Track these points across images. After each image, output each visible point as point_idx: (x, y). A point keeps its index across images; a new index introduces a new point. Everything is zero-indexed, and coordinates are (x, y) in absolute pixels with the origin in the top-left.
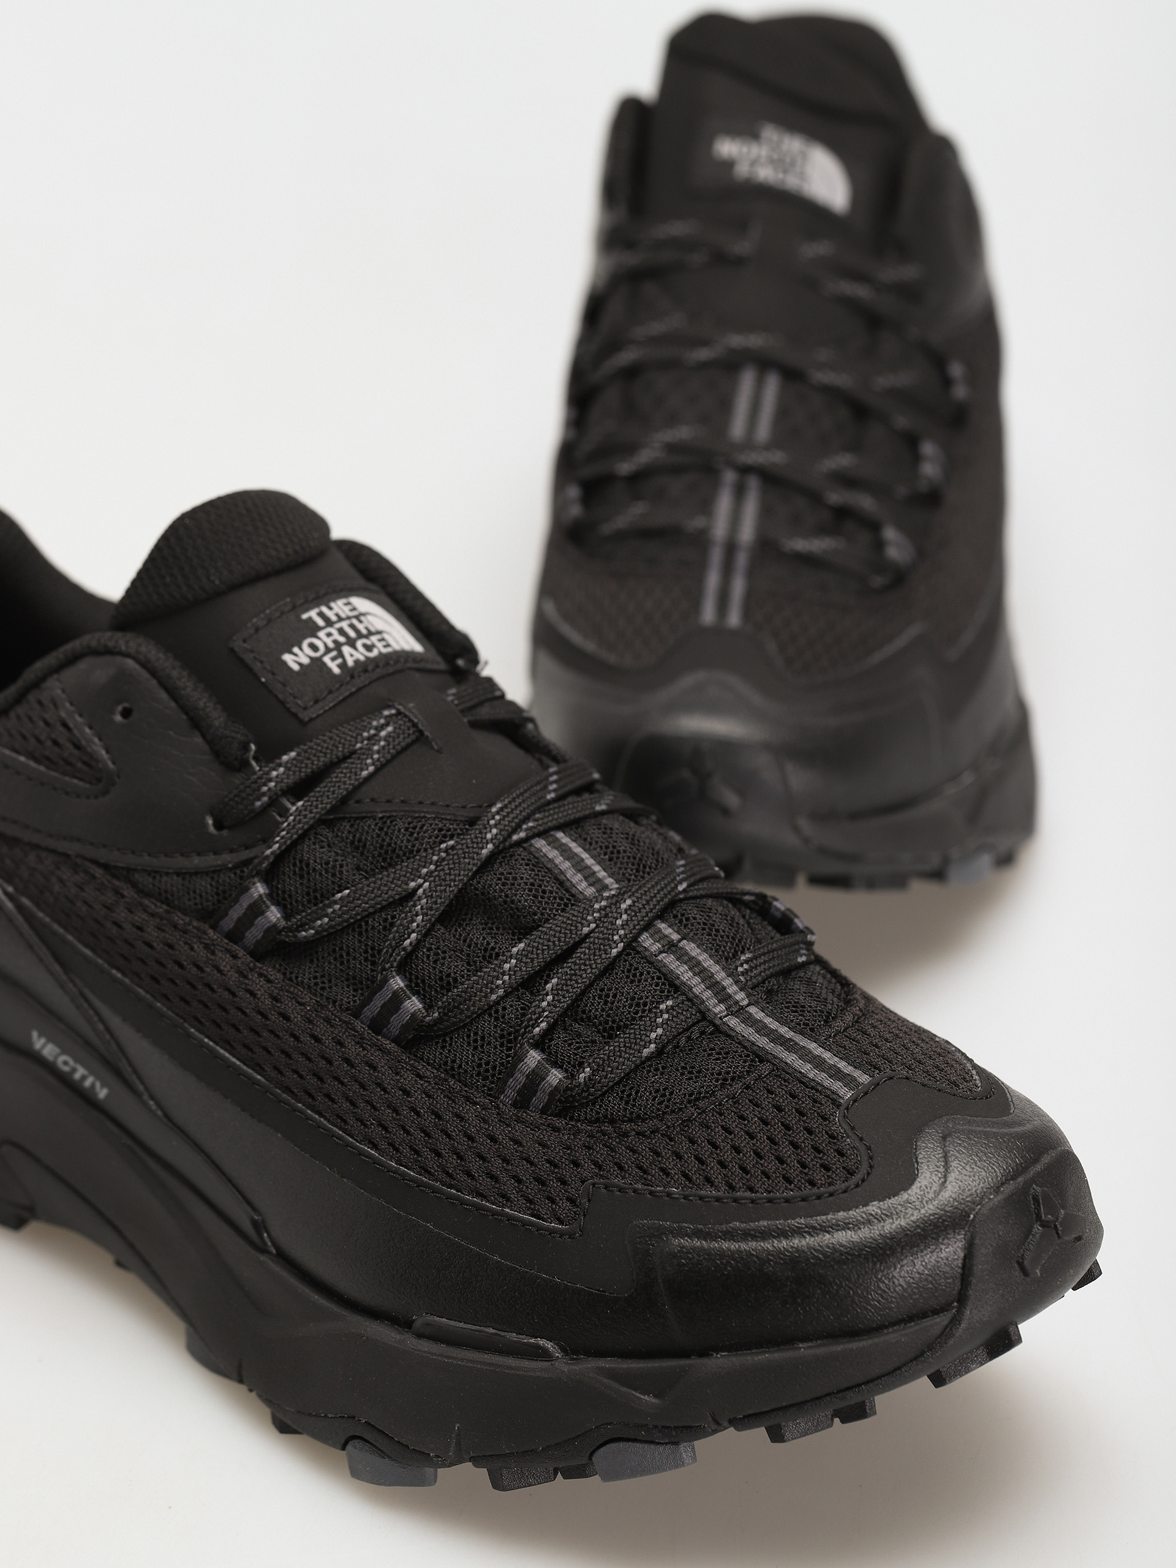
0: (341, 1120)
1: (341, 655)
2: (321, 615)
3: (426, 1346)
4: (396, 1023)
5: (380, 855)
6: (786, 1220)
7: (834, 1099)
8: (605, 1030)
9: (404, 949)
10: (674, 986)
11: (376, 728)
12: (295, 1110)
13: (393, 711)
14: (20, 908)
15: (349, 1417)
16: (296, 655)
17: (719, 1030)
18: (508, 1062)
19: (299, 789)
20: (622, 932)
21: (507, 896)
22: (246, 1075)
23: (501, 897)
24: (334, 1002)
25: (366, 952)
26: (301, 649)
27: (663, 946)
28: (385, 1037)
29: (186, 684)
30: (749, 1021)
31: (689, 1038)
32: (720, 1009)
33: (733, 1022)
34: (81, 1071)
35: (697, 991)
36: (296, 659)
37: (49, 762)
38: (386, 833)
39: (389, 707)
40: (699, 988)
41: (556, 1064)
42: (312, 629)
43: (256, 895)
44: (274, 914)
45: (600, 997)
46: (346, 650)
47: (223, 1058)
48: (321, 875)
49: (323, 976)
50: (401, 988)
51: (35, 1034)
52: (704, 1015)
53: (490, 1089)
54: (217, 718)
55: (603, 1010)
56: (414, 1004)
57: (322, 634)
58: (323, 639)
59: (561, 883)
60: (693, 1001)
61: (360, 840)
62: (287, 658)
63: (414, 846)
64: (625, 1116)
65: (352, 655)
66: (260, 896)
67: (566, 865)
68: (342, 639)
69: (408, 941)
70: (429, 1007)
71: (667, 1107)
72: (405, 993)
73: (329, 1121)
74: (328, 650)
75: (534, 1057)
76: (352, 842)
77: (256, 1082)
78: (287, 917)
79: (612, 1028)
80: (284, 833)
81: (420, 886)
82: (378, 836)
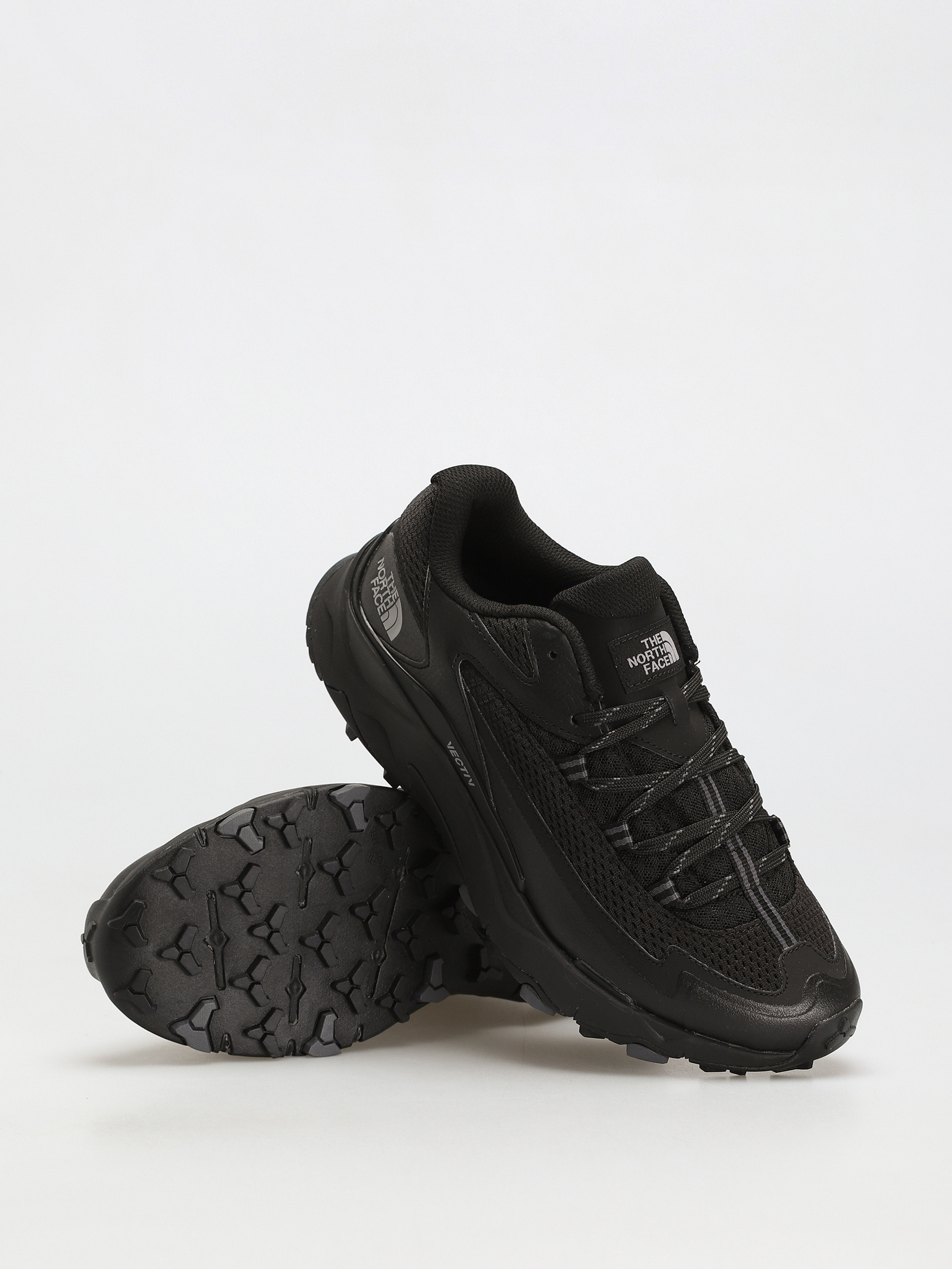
0: (580, 869)
1: (651, 666)
2: (648, 642)
3: (579, 975)
4: (618, 843)
5: (637, 764)
6: (746, 999)
7: (781, 947)
8: (700, 879)
9: (634, 814)
10: (733, 869)
11: (654, 706)
12: (561, 853)
13: (663, 699)
14: (470, 700)
15: (531, 977)
16: (633, 660)
17: (745, 896)
18: (657, 878)
19: (615, 725)
20: (722, 838)
21: (682, 805)
22: (545, 828)
23: (679, 805)
24: (595, 819)
25: (617, 805)
26: (636, 658)
27: (735, 848)
28: (612, 845)
29: (585, 657)
30: (757, 894)
31: (732, 895)
32: (748, 885)
33: (752, 894)
34: (465, 770)
35: (742, 875)
36: (633, 662)
37: (511, 656)
38: (643, 757)
39: (661, 695)
40: (743, 874)
41: (677, 890)
42: (643, 649)
43: (581, 763)
44: (585, 774)
45: (704, 864)
46: (654, 663)
47: (538, 816)
48: (611, 766)
49: (594, 806)
50: (627, 831)
51: (450, 743)
52: (741, 887)
53: (646, 886)
54: (592, 680)
55: (703, 870)
56: (629, 839)
57: (646, 653)
58: (647, 656)
59: (704, 804)
60: (738, 878)
61: (631, 754)
62: (629, 660)
63: (652, 767)
64: (697, 923)
65: (655, 667)
66: (583, 764)
67: (708, 796)
68: (653, 658)
69: (636, 811)
70: (635, 842)
71: (714, 926)
72: (627, 833)
73: (574, 866)
74: (647, 662)
75: (670, 884)
76: (627, 754)
77: (547, 832)
78: (589, 777)
79: (703, 879)
80: (602, 742)
81: (649, 789)
82: (639, 756)
